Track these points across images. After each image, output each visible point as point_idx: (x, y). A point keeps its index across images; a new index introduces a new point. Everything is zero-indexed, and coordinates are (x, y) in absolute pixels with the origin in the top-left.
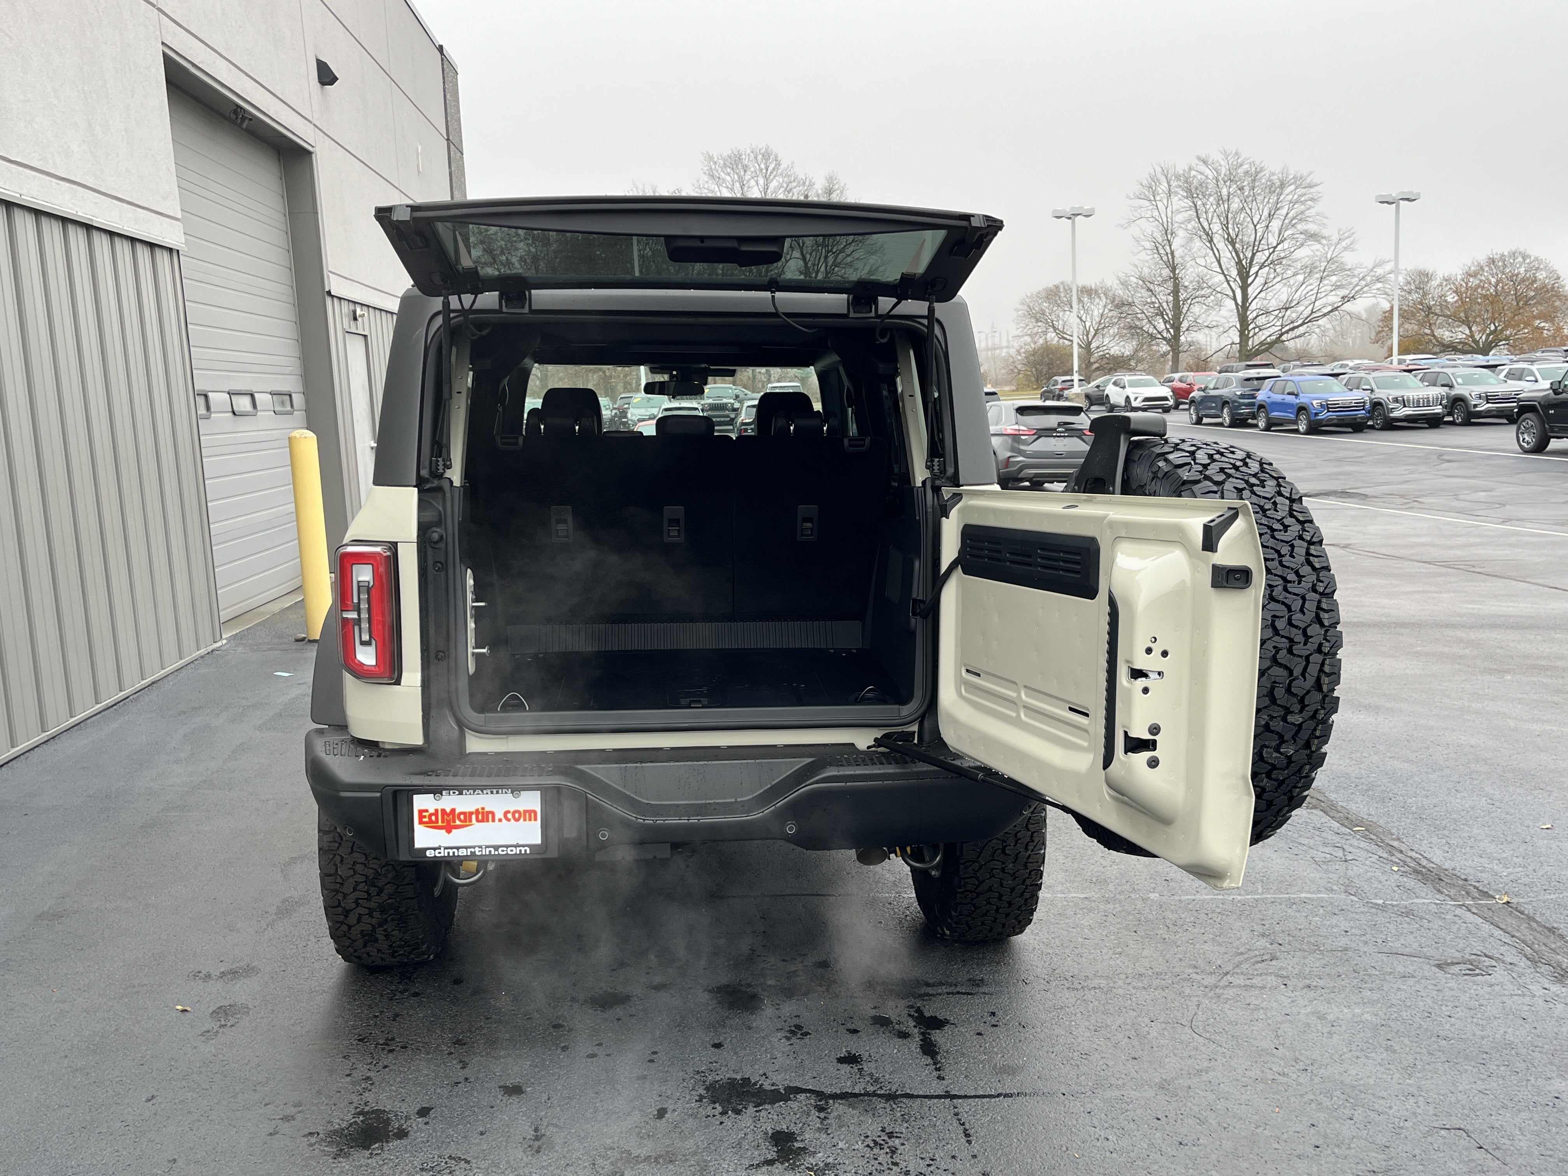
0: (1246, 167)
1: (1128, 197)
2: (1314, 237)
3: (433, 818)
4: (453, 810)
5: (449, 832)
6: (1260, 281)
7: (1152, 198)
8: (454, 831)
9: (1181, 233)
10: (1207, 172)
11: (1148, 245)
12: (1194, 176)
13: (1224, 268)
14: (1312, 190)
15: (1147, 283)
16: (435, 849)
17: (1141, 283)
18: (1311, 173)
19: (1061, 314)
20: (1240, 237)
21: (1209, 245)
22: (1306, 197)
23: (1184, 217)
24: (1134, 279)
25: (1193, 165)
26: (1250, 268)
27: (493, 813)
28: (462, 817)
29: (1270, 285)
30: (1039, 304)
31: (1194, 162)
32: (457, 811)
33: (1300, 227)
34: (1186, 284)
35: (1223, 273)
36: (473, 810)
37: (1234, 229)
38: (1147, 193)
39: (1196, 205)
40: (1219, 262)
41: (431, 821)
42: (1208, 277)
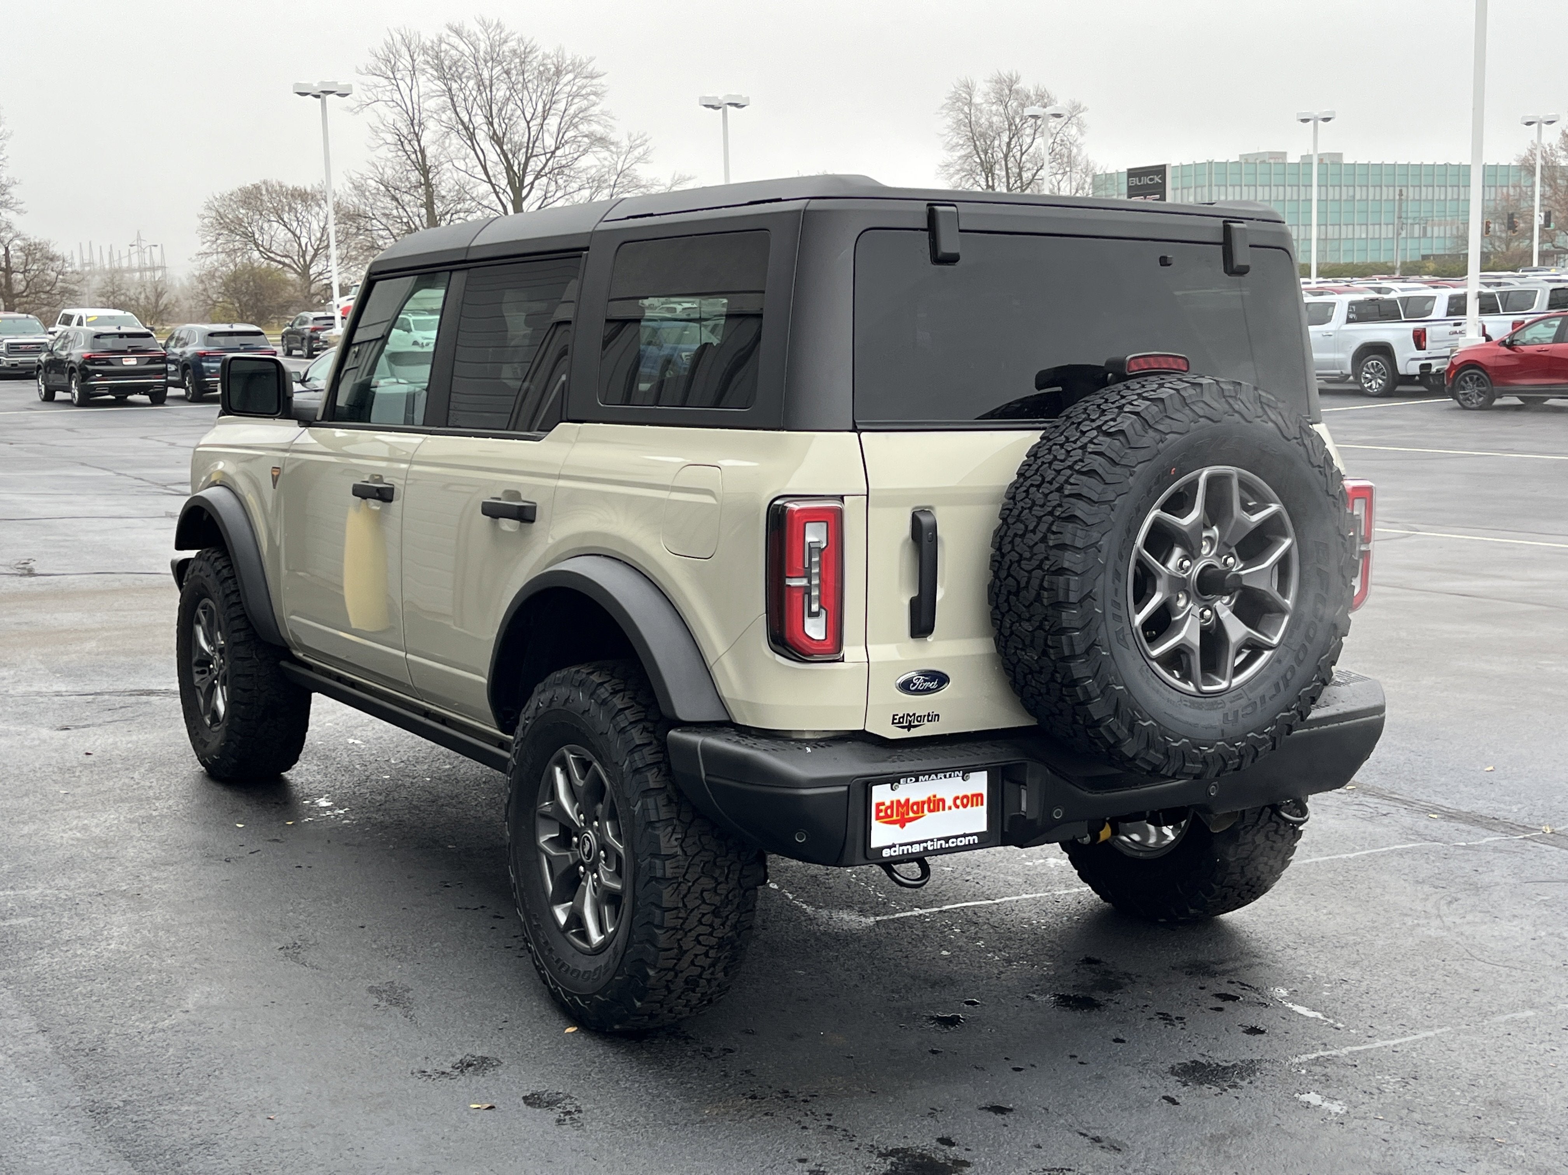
0: (512, 44)
1: (358, 71)
2: (601, 141)
3: (889, 812)
4: (908, 801)
5: (902, 826)
6: (537, 193)
7: (391, 76)
8: (907, 824)
9: (431, 124)
10: (462, 46)
11: (391, 138)
12: (446, 51)
13: (491, 173)
14: (595, 81)
15: (391, 190)
16: (890, 847)
17: (382, 188)
18: (591, 60)
19: (266, 226)
20: (508, 135)
21: (469, 142)
22: (588, 90)
23: (438, 105)
24: (372, 183)
25: (444, 36)
26: (524, 176)
27: (943, 801)
28: (915, 808)
29: (551, 200)
30: (233, 210)
31: (445, 32)
32: (911, 802)
33: (584, 128)
34: (443, 193)
35: (490, 182)
36: (925, 798)
37: (500, 126)
38: (384, 68)
39: (450, 90)
40: (485, 168)
41: (887, 816)
42: (471, 185)
